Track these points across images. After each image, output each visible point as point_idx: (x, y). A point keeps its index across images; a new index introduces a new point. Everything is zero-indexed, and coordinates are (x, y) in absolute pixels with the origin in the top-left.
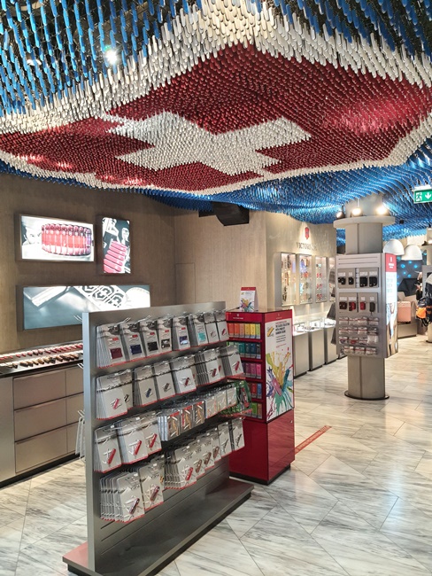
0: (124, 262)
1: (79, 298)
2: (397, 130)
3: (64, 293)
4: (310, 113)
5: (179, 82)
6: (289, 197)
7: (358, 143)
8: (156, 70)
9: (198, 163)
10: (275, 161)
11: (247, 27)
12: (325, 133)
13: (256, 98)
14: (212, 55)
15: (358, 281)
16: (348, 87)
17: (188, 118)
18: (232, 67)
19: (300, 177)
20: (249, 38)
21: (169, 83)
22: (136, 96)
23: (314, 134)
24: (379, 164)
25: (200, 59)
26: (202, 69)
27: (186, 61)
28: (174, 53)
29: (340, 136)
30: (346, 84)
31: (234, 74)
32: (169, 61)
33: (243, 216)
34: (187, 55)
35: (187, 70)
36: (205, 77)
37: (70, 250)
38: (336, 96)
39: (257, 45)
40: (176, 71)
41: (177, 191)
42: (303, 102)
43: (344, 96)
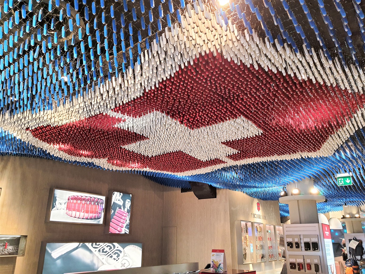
0: (125, 225)
1: (87, 253)
2: (328, 128)
3: (77, 248)
4: (262, 113)
5: (165, 85)
6: (246, 179)
7: (298, 138)
8: (147, 75)
9: (180, 151)
10: (235, 151)
11: (216, 37)
12: (274, 129)
13: (222, 101)
14: (189, 62)
15: (303, 245)
16: (293, 91)
17: (172, 116)
18: (205, 73)
19: (253, 164)
20: (218, 47)
21: (157, 86)
22: (133, 97)
23: (265, 130)
24: (313, 155)
25: (180, 66)
26: (182, 75)
27: (170, 68)
28: (160, 62)
29: (284, 132)
30: (292, 88)
31: (206, 79)
32: (157, 68)
33: (213, 193)
34: (170, 63)
35: (170, 75)
36: (184, 82)
37: (86, 215)
38: (283, 99)
39: (224, 53)
40: (162, 77)
41: (165, 172)
42: (257, 104)
43: (289, 99)
